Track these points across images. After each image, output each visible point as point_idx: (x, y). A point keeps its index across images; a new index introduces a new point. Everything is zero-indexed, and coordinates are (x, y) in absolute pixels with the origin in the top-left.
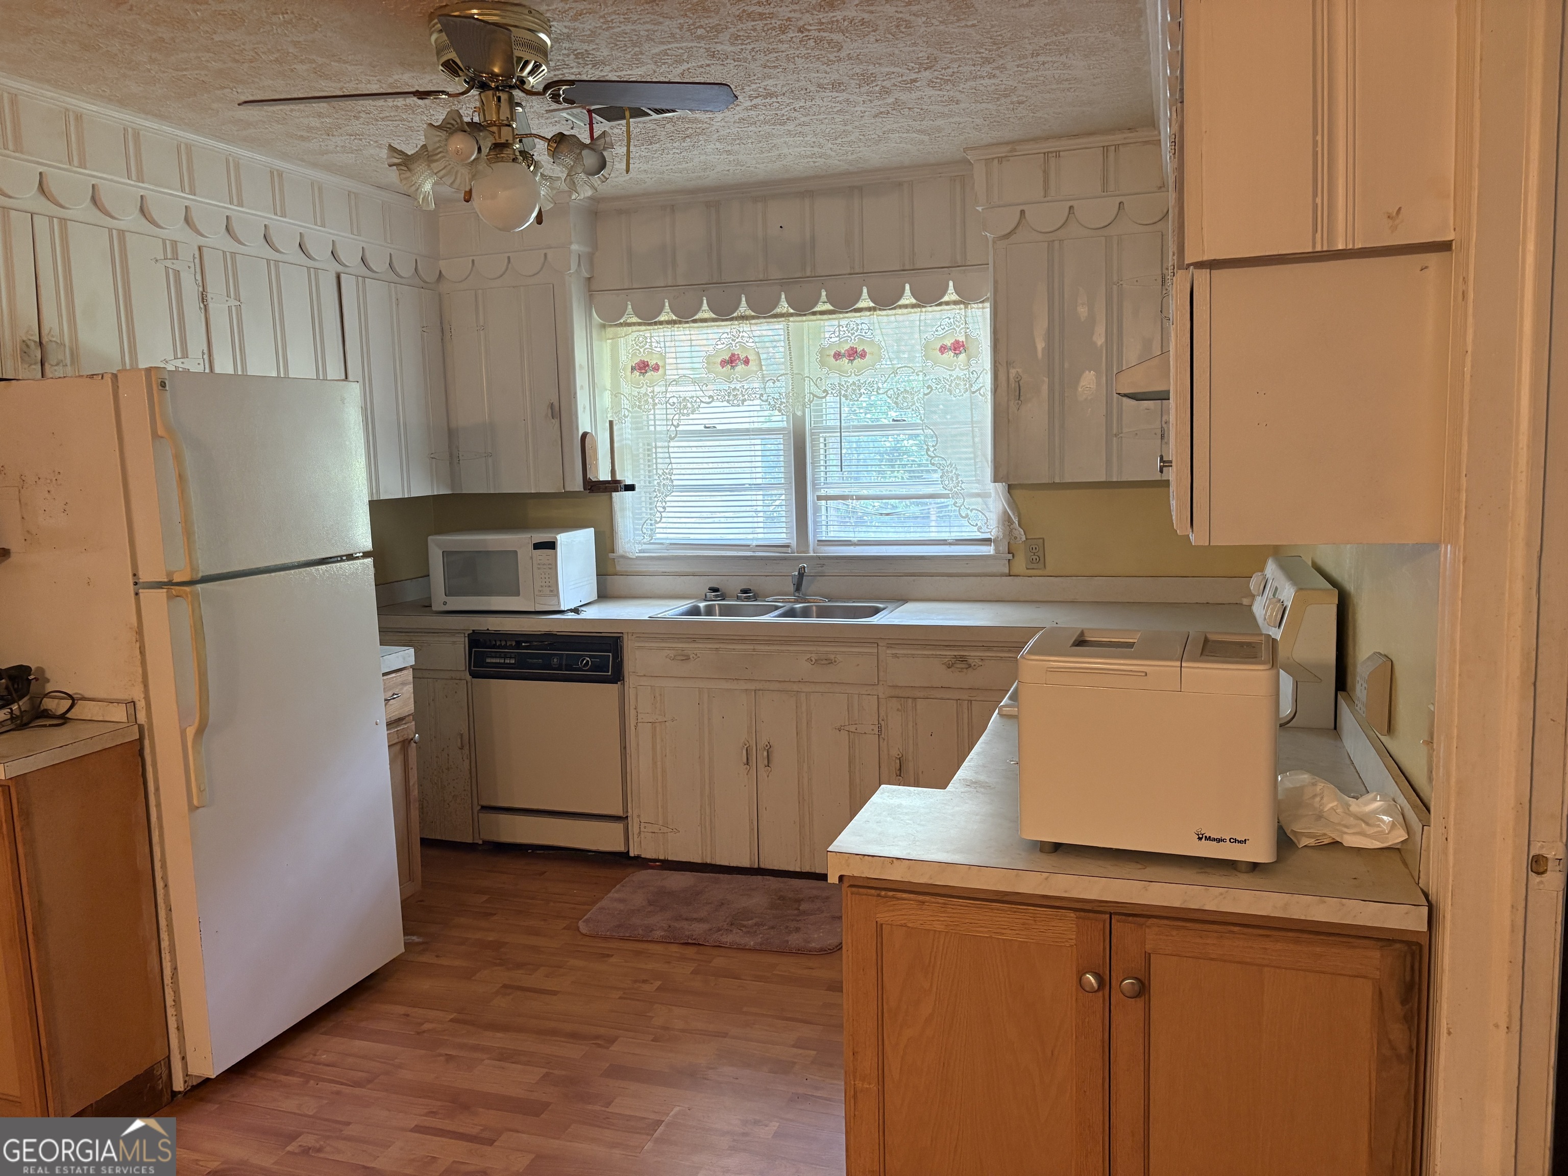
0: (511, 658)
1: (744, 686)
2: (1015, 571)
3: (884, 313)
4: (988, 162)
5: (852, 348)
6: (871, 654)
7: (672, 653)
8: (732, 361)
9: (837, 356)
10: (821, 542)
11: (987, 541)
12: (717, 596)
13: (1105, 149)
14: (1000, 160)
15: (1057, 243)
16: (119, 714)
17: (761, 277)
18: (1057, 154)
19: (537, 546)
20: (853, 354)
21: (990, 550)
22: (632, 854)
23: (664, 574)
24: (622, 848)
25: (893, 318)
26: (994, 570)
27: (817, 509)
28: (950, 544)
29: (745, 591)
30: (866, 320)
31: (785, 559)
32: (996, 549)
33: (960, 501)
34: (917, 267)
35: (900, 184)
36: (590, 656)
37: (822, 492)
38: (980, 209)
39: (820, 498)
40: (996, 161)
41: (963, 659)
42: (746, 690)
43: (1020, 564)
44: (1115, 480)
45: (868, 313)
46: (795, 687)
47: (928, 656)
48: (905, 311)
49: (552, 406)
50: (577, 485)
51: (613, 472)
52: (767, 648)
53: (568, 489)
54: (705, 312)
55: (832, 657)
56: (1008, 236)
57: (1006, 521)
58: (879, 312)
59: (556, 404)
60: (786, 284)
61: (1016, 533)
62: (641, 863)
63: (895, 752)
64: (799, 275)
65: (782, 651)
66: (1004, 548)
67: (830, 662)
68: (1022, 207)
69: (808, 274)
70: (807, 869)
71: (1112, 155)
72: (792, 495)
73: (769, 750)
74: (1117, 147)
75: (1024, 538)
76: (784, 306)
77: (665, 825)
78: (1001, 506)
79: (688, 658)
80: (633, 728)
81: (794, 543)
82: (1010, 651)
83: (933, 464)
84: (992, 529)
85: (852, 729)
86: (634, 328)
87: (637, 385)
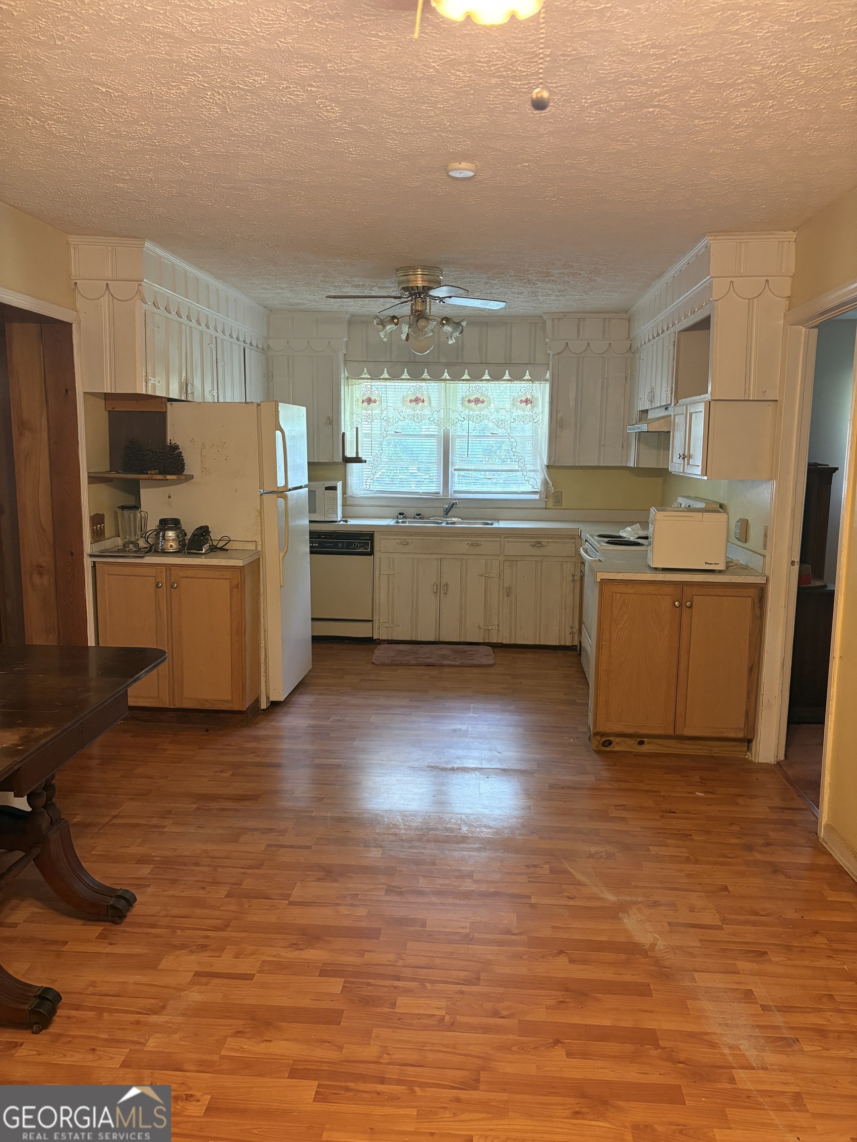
0: (316, 543)
1: (434, 556)
2: (548, 506)
3: (493, 382)
4: (553, 320)
5: (477, 398)
6: (497, 541)
7: (400, 542)
8: (417, 400)
9: (469, 401)
10: (455, 492)
11: (536, 493)
12: (403, 517)
13: (605, 319)
14: (559, 319)
15: (581, 359)
16: (251, 547)
17: (436, 361)
18: (584, 319)
19: (327, 488)
20: (477, 401)
21: (537, 497)
22: (374, 638)
23: (373, 506)
24: (370, 636)
25: (497, 385)
26: (539, 506)
27: (453, 476)
28: (519, 494)
29: (418, 515)
30: (485, 385)
31: (438, 499)
32: (540, 497)
33: (525, 474)
34: (513, 362)
35: (506, 323)
36: (359, 543)
37: (457, 467)
38: (547, 340)
39: (455, 470)
40: (557, 320)
41: (539, 543)
42: (436, 558)
43: (551, 504)
44: (601, 465)
45: (486, 382)
46: (460, 557)
47: (523, 542)
48: (504, 382)
49: (329, 418)
50: (340, 459)
51: (357, 453)
52: (447, 538)
53: (335, 461)
54: (406, 375)
55: (479, 543)
56: (559, 354)
57: (545, 483)
58: (491, 382)
59: (331, 418)
60: (448, 365)
61: (549, 489)
62: (379, 642)
63: (506, 585)
64: (455, 362)
65: (455, 540)
66: (544, 496)
67: (478, 545)
68: (567, 341)
69: (460, 361)
70: (462, 640)
71: (607, 322)
72: (440, 467)
73: (446, 585)
74: (610, 319)
75: (553, 491)
76: (446, 375)
77: (393, 623)
78: (543, 475)
79: (408, 544)
80: (377, 578)
81: (441, 492)
82: (560, 539)
83: (514, 456)
84: (538, 487)
85: (487, 575)
86: (365, 381)
87: (366, 409)
